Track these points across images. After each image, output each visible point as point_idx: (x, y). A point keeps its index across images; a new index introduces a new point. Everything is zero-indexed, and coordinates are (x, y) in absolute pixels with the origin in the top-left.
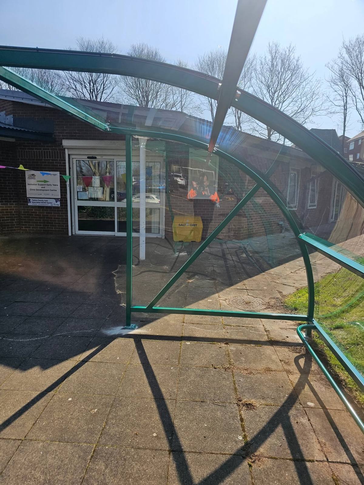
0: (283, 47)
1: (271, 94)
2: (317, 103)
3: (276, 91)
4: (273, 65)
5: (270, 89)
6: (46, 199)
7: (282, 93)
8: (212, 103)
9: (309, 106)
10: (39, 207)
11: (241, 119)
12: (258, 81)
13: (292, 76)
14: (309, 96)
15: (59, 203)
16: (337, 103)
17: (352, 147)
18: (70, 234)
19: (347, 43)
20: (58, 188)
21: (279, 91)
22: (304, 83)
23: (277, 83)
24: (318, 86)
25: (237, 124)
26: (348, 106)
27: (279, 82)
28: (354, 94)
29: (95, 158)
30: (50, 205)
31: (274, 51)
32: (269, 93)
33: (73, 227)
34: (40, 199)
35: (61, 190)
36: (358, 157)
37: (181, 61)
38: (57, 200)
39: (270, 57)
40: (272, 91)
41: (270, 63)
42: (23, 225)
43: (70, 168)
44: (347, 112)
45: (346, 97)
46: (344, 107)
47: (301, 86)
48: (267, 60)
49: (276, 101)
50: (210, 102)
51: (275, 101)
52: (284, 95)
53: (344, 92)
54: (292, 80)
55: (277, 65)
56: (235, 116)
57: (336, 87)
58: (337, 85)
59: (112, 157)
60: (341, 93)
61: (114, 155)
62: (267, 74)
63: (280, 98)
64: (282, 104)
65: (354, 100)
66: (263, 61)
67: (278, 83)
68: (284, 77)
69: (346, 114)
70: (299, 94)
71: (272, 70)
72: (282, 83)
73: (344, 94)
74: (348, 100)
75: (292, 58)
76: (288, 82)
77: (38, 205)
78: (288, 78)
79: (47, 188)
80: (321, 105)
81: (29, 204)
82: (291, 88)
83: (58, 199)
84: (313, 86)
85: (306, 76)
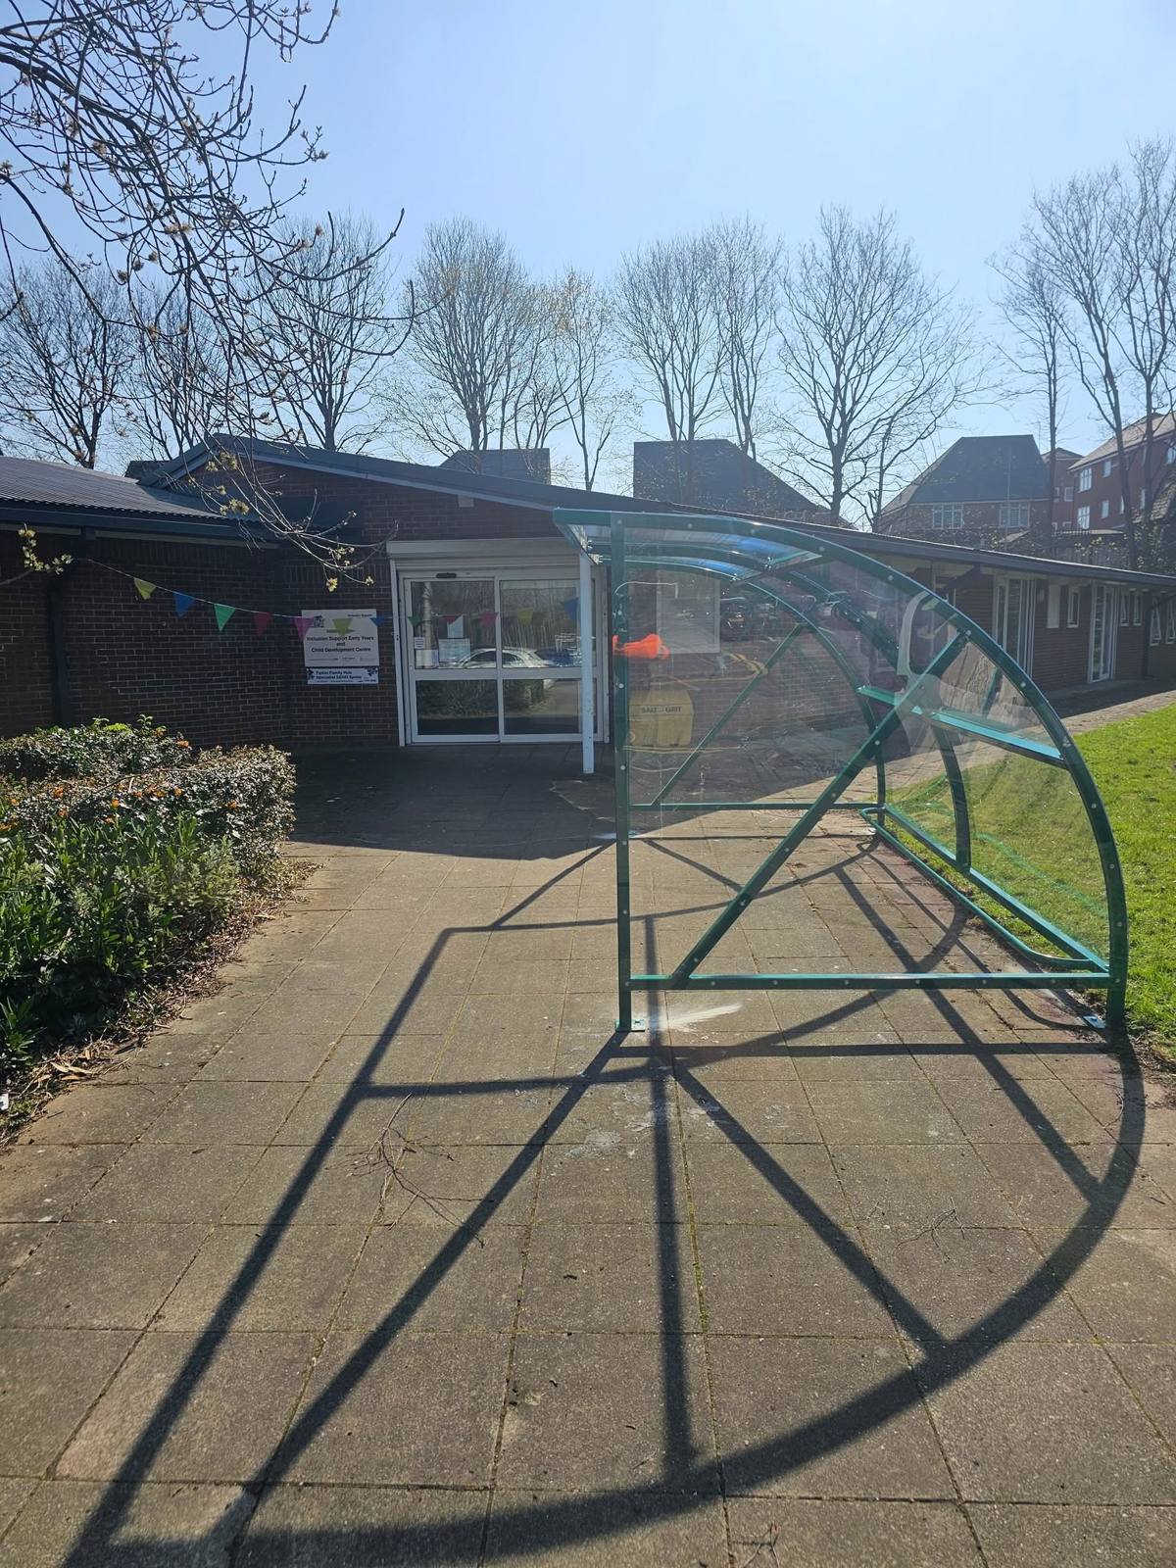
0: (861, 219)
1: (835, 349)
2: (967, 371)
3: (849, 338)
4: (836, 267)
5: (833, 332)
6: (347, 670)
7: (868, 344)
8: (665, 380)
9: (943, 380)
10: (332, 687)
11: (752, 424)
12: (797, 313)
13: (892, 295)
14: (942, 351)
15: (375, 676)
16: (1026, 364)
17: (1086, 483)
18: (402, 743)
19: (1045, 196)
20: (374, 644)
21: (857, 339)
22: (928, 316)
23: (849, 318)
24: (967, 324)
25: (743, 439)
26: (1059, 371)
27: (855, 313)
28: (1072, 339)
29: (454, 576)
30: (355, 682)
31: (836, 229)
32: (830, 346)
33: (408, 728)
34: (334, 670)
35: (380, 648)
36: (1105, 514)
37: (577, 270)
38: (371, 669)
39: (826, 247)
40: (837, 339)
41: (828, 263)
42: (296, 728)
43: (399, 601)
44: (1058, 388)
45: (1053, 347)
46: (1049, 375)
47: (921, 324)
48: (818, 254)
49: (850, 370)
50: (662, 377)
51: (847, 367)
52: (873, 351)
53: (1044, 334)
54: (895, 306)
55: (847, 267)
56: (736, 415)
57: (1022, 320)
58: (1025, 313)
59: (491, 574)
60: (1037, 336)
61: (495, 569)
62: (822, 294)
63: (861, 360)
64: (869, 377)
65: (1075, 354)
66: (809, 256)
67: (854, 317)
68: (869, 298)
69: (1055, 393)
70: (917, 345)
71: (835, 281)
72: (865, 316)
73: (1047, 339)
74: (1057, 357)
75: (889, 246)
76: (882, 314)
77: (329, 682)
78: (881, 301)
79: (349, 644)
80: (980, 374)
81: (310, 682)
82: (891, 329)
83: (375, 667)
84: (953, 325)
85: (933, 296)
